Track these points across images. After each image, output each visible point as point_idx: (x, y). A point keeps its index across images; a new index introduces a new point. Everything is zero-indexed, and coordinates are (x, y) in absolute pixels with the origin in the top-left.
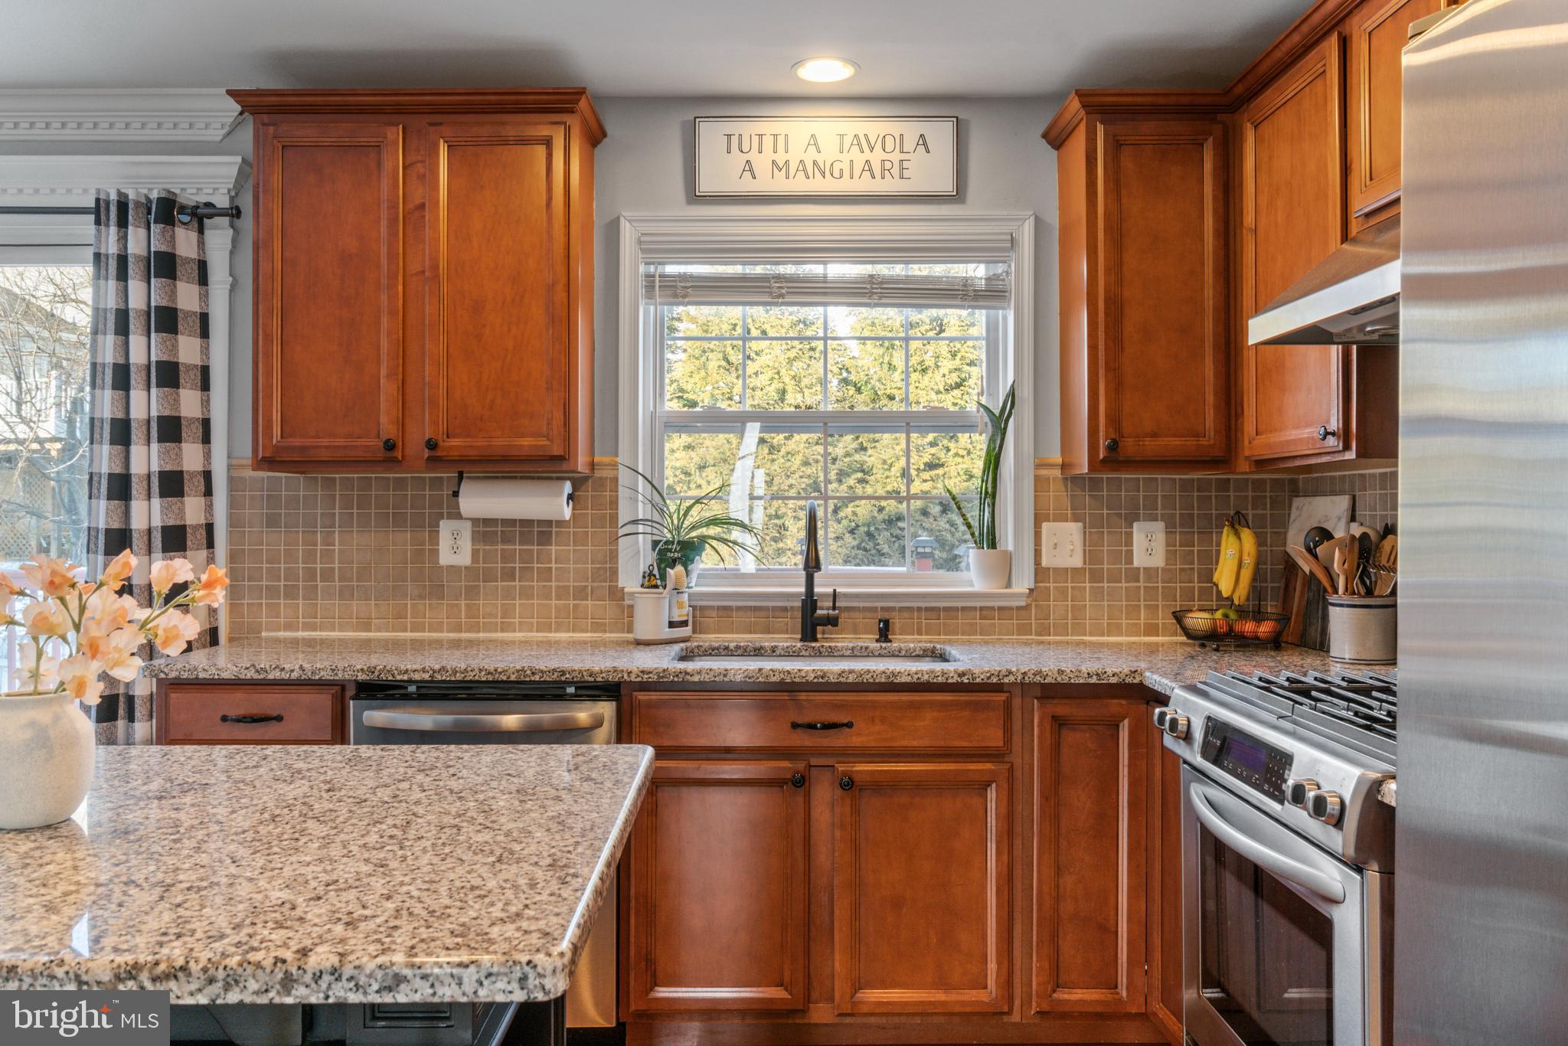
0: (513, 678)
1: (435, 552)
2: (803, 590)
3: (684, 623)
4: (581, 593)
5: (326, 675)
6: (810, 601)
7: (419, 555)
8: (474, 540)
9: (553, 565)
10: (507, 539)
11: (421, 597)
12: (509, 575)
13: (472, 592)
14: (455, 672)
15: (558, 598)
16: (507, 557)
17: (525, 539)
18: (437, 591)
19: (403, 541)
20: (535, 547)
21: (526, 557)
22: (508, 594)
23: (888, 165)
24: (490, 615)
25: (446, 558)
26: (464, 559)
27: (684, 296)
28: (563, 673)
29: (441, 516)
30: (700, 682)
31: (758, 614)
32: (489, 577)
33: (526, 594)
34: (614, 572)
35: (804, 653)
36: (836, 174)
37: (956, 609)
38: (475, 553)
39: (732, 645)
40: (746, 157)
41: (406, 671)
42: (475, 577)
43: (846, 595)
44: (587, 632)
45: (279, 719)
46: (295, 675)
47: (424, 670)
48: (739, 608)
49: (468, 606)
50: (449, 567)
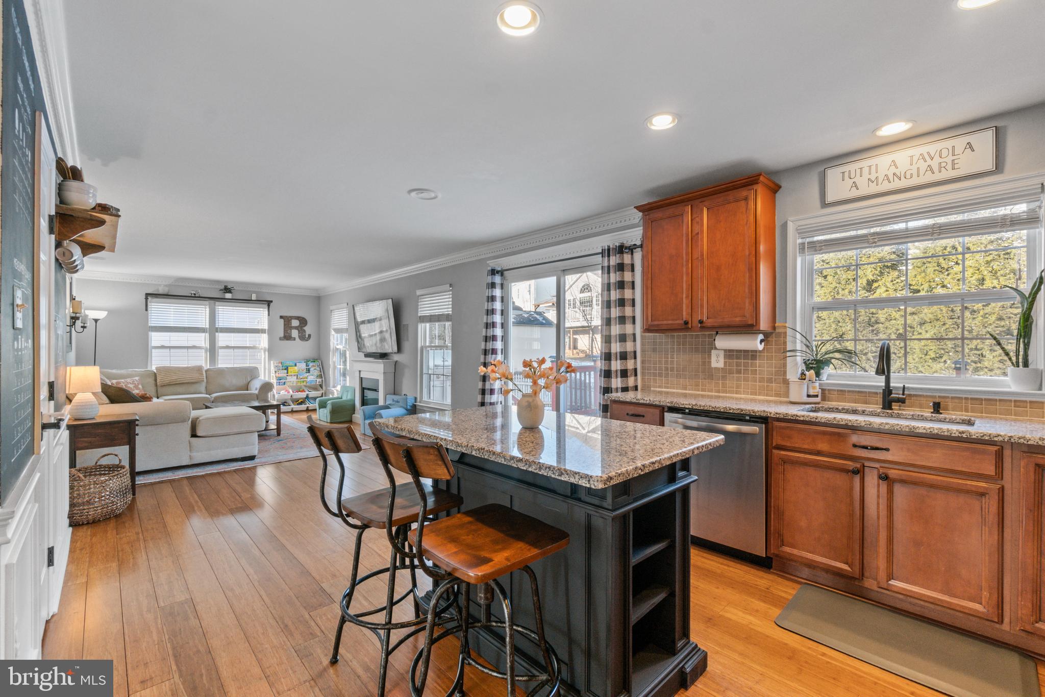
0: (722, 410)
1: (709, 362)
2: (883, 384)
3: (817, 396)
4: (770, 381)
5: (657, 403)
6: (888, 391)
7: (704, 363)
8: (725, 358)
9: (758, 369)
10: (738, 358)
11: (705, 379)
12: (739, 372)
13: (724, 378)
14: (700, 406)
15: (760, 382)
16: (738, 365)
17: (746, 358)
18: (711, 377)
19: (698, 358)
20: (750, 361)
21: (746, 365)
22: (738, 379)
23: (943, 165)
24: (731, 388)
25: (714, 364)
26: (721, 365)
27: (820, 250)
28: (742, 410)
29: (710, 349)
31: (860, 394)
32: (731, 372)
33: (746, 380)
34: (785, 373)
35: (881, 415)
36: (908, 176)
37: (995, 400)
38: (725, 363)
39: (840, 408)
40: (853, 180)
41: (683, 404)
42: (725, 373)
43: (908, 388)
44: (772, 396)
45: (643, 416)
46: (648, 402)
47: (689, 404)
48: (849, 391)
49: (722, 383)
50: (715, 368)
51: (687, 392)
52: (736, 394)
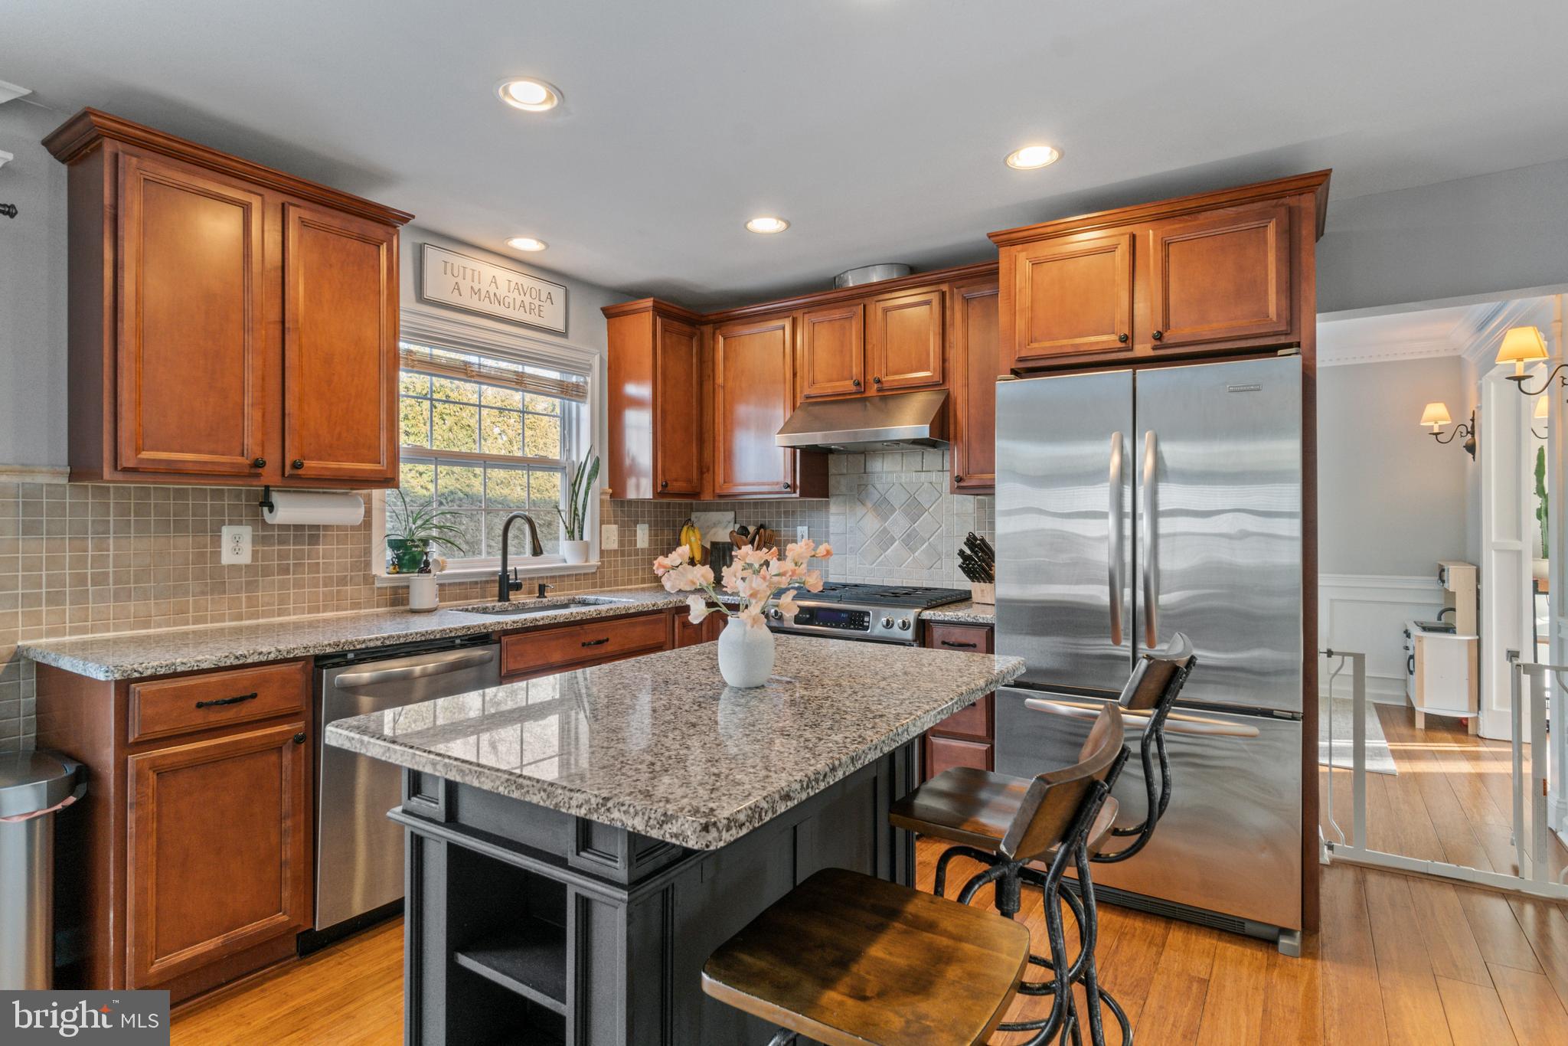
1: (217, 554)
2: (499, 569)
4: (342, 581)
6: (504, 576)
7: (201, 557)
8: (254, 542)
9: (321, 561)
10: (282, 541)
11: (203, 593)
12: (285, 570)
13: (251, 586)
15: (325, 586)
16: (282, 556)
17: (298, 540)
18: (219, 587)
19: (185, 544)
20: (306, 547)
21: (298, 556)
22: (283, 585)
23: (533, 307)
24: (268, 604)
25: (227, 557)
26: (245, 558)
29: (223, 523)
30: (543, 625)
31: (461, 587)
32: (267, 572)
33: (299, 585)
34: (368, 565)
35: (510, 609)
36: (507, 305)
37: (563, 576)
38: (255, 553)
39: (470, 607)
40: (456, 280)
42: (254, 574)
43: (521, 571)
44: (346, 609)
45: (254, 696)
48: (450, 584)
49: (248, 598)
50: (229, 566)
51: (151, 631)
52: (279, 615)
